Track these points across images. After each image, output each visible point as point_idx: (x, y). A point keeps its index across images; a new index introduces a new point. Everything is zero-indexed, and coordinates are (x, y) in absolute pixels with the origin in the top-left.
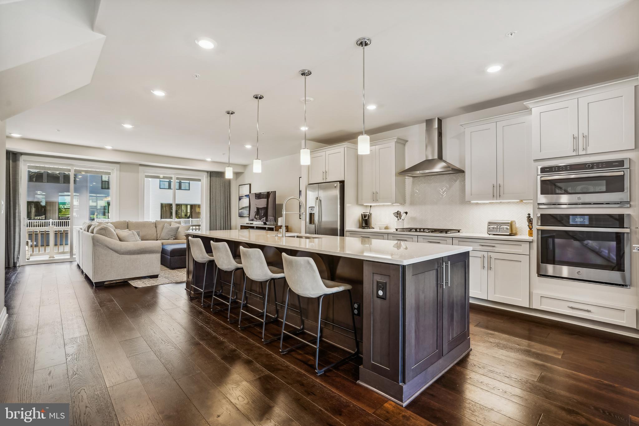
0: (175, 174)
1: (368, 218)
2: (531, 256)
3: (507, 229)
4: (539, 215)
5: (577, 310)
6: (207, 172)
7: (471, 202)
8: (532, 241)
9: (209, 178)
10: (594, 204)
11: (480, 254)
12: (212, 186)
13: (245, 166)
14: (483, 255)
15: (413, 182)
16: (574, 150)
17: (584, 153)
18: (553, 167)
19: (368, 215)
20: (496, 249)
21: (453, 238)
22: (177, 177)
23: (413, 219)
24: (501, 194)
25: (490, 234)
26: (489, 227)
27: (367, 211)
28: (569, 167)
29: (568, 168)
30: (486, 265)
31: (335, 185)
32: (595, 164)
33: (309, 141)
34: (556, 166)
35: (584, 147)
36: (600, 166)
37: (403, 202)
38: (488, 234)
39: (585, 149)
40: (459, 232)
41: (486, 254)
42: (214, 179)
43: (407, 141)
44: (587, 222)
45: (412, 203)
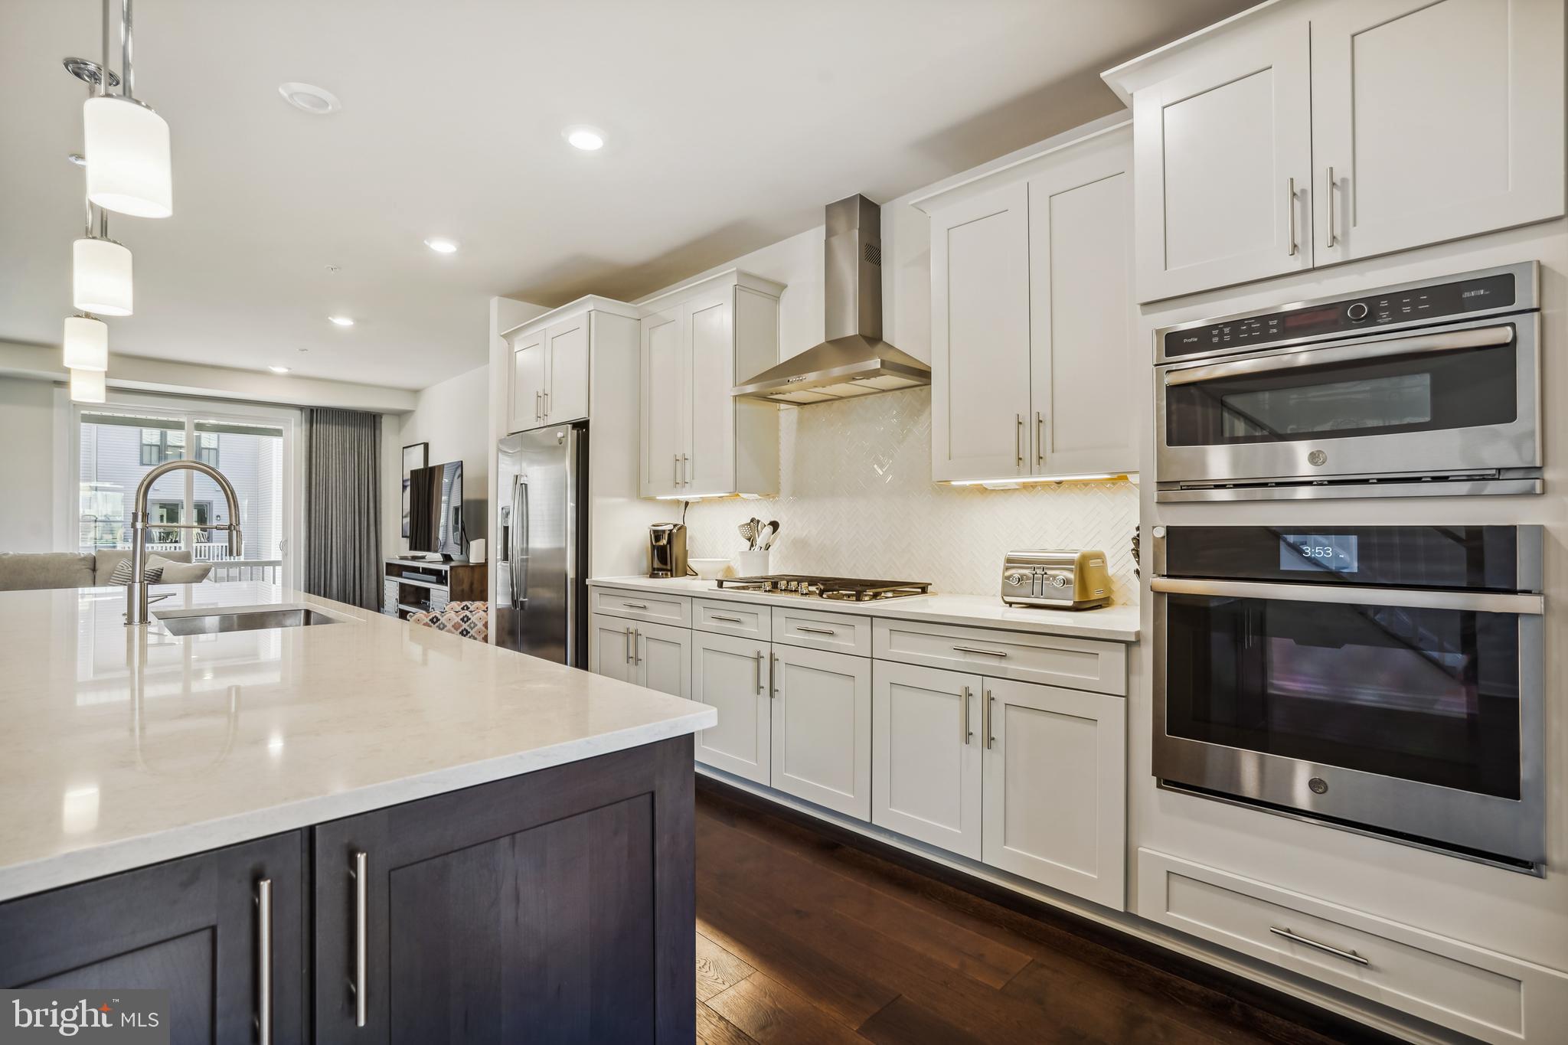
0: (189, 413)
1: (669, 541)
2: (1134, 699)
3: (1066, 582)
4: (1160, 533)
5: (1315, 950)
6: (301, 408)
7: (953, 483)
8: (1133, 639)
9: (305, 427)
10: (1380, 481)
11: (956, 683)
12: (314, 449)
13: (416, 392)
14: (967, 689)
15: (801, 423)
16: (1295, 246)
17: (1336, 256)
18: (1215, 327)
19: (667, 532)
20: (1012, 667)
21: (872, 617)
22: (196, 421)
23: (800, 545)
24: (1046, 451)
25: (1011, 604)
26: (1007, 574)
27: (667, 520)
28: (1275, 322)
29: (1273, 327)
30: (976, 727)
31: (560, 435)
32: (1384, 303)
33: (506, 299)
34: (1226, 324)
35: (1338, 232)
36: (1407, 310)
37: (770, 490)
38: (1006, 603)
39: (1339, 238)
40: (924, 589)
41: (975, 684)
42: (320, 428)
43: (783, 287)
44: (1350, 562)
45: (800, 493)
